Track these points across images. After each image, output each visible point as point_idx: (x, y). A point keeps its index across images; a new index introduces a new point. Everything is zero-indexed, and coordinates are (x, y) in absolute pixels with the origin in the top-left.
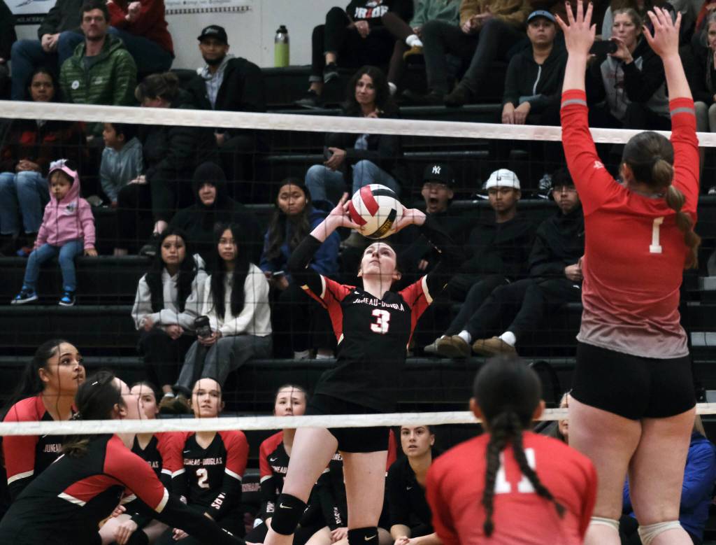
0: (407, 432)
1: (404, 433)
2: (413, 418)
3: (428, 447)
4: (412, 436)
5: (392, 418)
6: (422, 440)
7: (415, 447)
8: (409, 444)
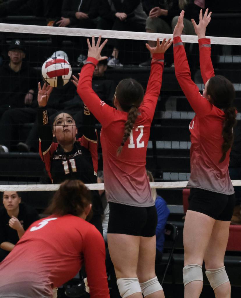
0: (7, 197)
1: (5, 198)
2: (15, 187)
3: (18, 205)
4: (10, 199)
5: (4, 187)
6: (16, 201)
7: (11, 205)
8: (8, 204)
